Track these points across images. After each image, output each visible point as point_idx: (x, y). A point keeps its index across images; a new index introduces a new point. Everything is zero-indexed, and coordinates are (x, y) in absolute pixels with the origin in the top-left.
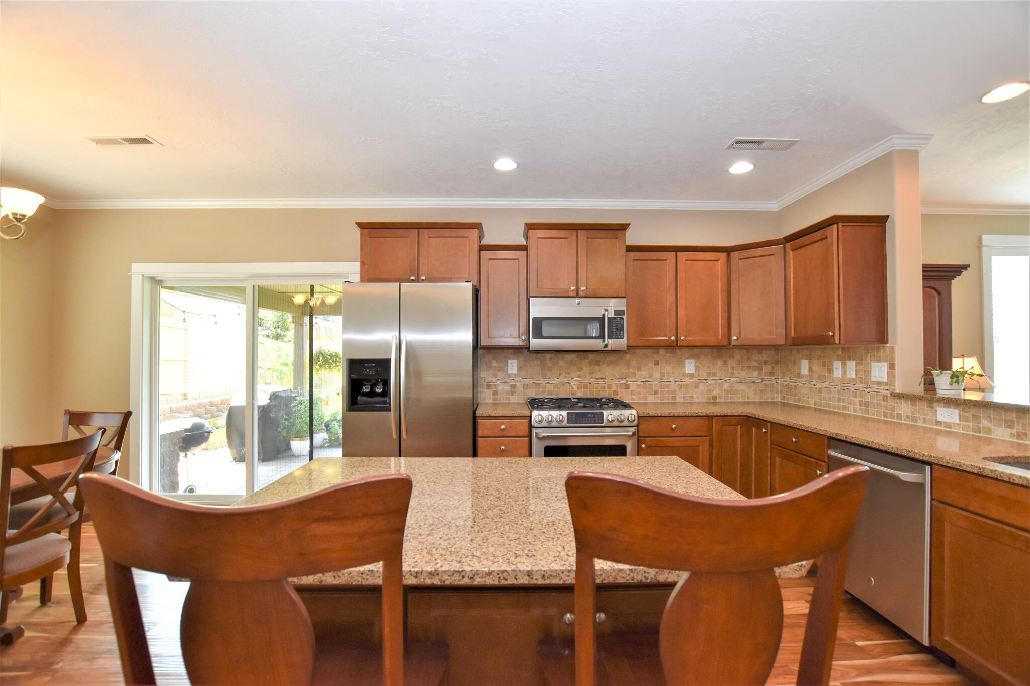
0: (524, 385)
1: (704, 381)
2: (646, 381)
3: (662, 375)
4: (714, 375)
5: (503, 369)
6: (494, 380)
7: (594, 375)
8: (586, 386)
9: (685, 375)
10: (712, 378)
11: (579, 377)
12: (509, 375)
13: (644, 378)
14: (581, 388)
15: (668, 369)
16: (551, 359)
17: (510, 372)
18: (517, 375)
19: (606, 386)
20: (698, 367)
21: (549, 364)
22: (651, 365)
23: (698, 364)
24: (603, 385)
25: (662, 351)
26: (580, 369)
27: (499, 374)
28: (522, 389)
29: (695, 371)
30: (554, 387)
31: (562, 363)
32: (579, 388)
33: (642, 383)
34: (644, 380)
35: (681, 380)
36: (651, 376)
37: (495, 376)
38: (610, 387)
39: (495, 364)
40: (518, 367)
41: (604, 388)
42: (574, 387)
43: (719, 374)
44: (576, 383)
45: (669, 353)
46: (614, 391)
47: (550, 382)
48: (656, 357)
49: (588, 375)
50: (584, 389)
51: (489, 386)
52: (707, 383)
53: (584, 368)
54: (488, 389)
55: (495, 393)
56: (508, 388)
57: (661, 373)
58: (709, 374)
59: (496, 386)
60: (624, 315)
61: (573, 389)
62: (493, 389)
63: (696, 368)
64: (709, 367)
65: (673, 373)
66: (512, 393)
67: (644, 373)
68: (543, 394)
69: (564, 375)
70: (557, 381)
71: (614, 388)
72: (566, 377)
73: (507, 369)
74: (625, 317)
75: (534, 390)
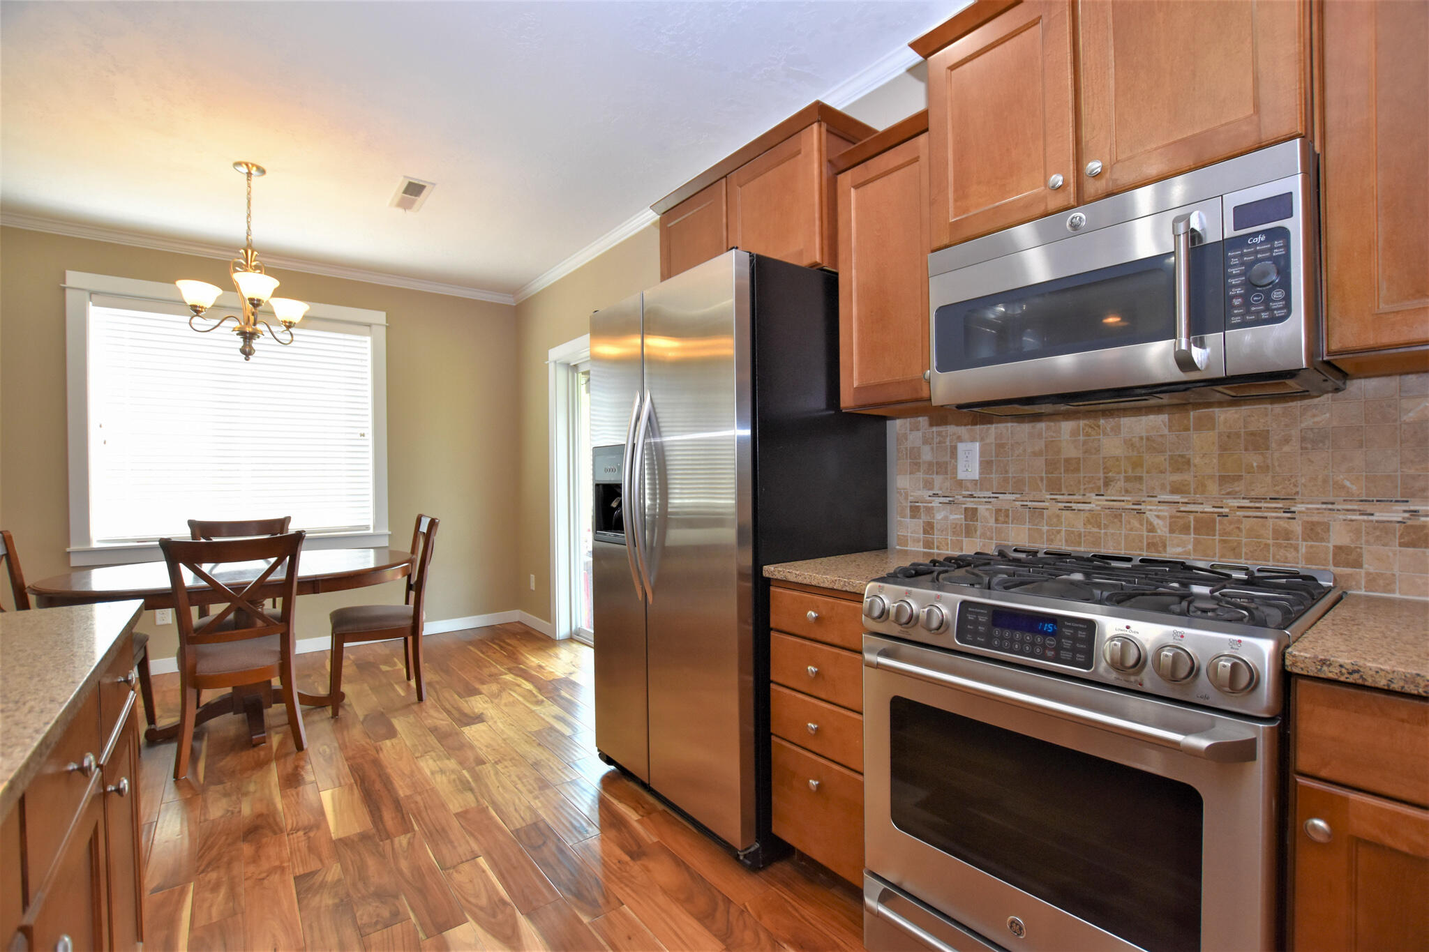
0: (998, 511)
5: (945, 467)
6: (926, 494)
7: (1239, 487)
8: (1205, 525)
11: (1174, 491)
12: (960, 484)
14: (1185, 529)
17: (963, 475)
18: (980, 484)
19: (1297, 527)
21: (1070, 450)
24: (1283, 524)
26: (1181, 464)
27: (938, 479)
28: (992, 522)
30: (1088, 522)
31: (1112, 446)
32: (1179, 525)
37: (928, 485)
38: (1315, 531)
39: (927, 454)
40: (981, 462)
41: (1287, 535)
42: (1156, 522)
44: (1166, 511)
46: (1339, 549)
47: (1074, 506)
49: (1213, 488)
50: (1197, 531)
51: (915, 512)
53: (1196, 460)
54: (913, 517)
55: (929, 528)
56: (957, 517)
59: (929, 510)
60: (1287, 215)
61: (1152, 529)
62: (924, 518)
66: (969, 532)
68: (1050, 541)
69: (1121, 484)
70: (1097, 503)
71: (1339, 536)
72: (1127, 493)
73: (955, 468)
74: (1296, 225)
75: (1027, 526)
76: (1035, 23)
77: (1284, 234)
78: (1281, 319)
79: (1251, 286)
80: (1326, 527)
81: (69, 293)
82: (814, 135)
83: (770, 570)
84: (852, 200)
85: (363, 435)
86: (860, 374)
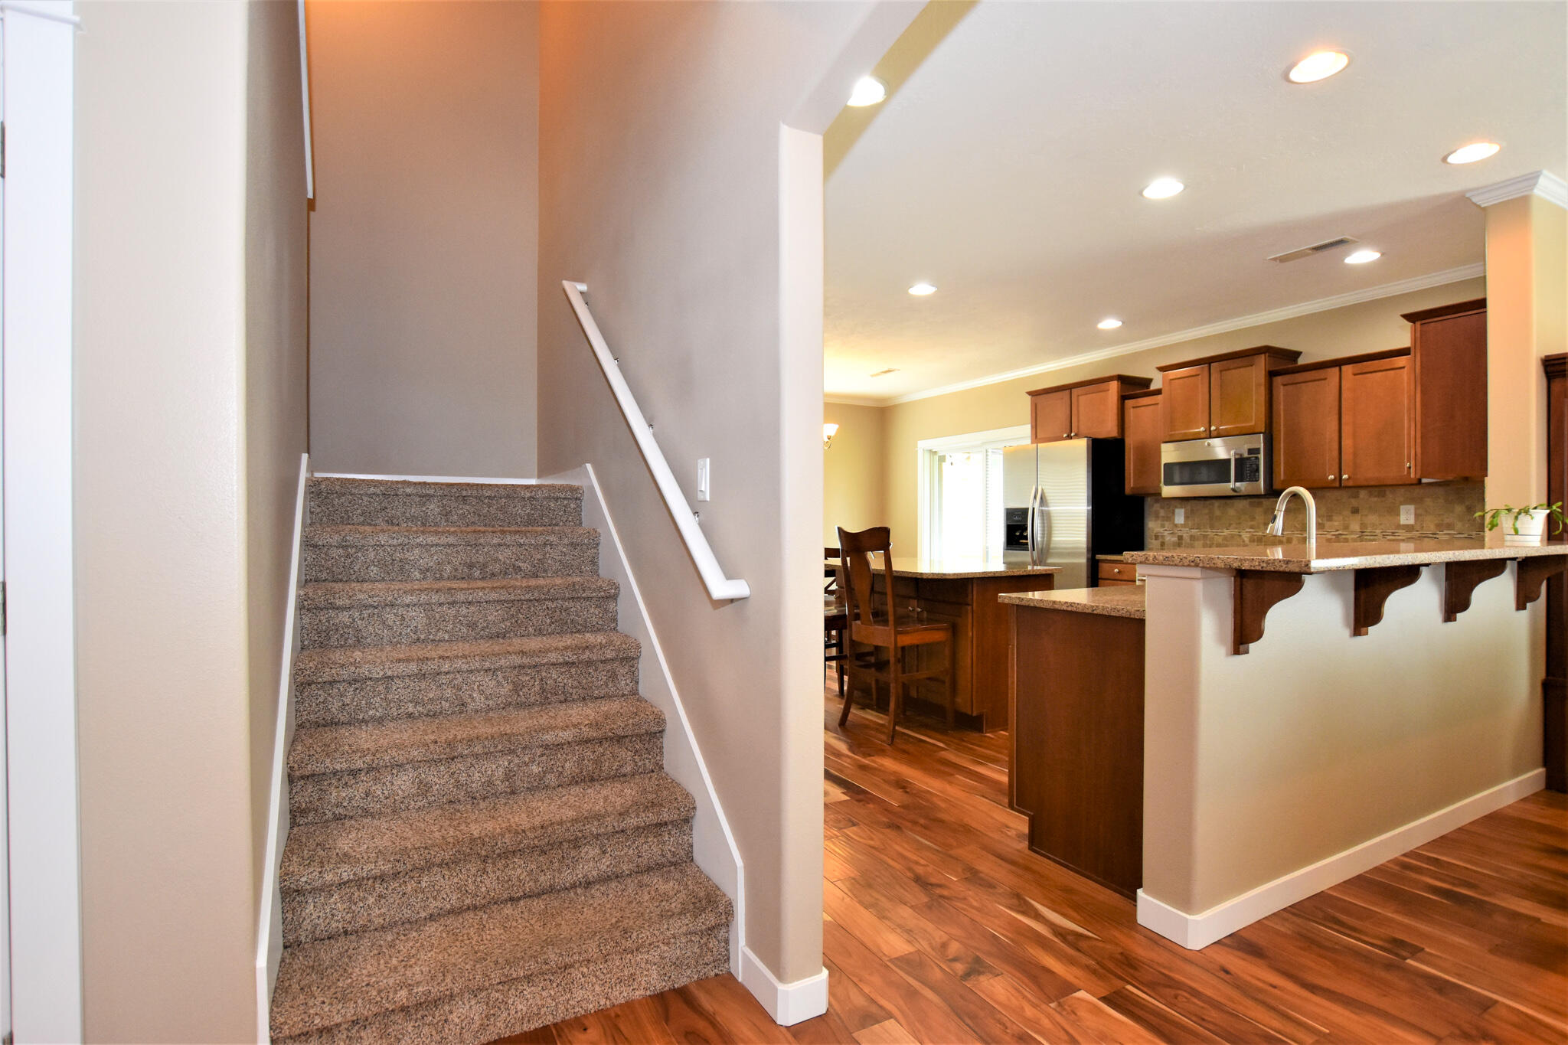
0: (1191, 536)
1: (1431, 536)
2: (1341, 534)
3: (1363, 525)
4: (1449, 526)
5: (1170, 518)
6: (1161, 530)
8: (1259, 540)
9: (1399, 526)
10: (1445, 532)
12: (1176, 525)
13: (1337, 530)
14: (1254, 541)
15: (1372, 518)
16: (1219, 507)
17: (1176, 522)
18: (1184, 526)
20: (1421, 515)
21: (1217, 513)
22: (1347, 513)
23: (1420, 511)
25: (1363, 494)
26: (1253, 518)
27: (1167, 524)
28: (1188, 541)
29: (1416, 521)
30: (1223, 540)
31: (1231, 512)
33: (1334, 537)
34: (1337, 533)
35: (1393, 533)
36: (1346, 528)
37: (1163, 526)
38: (1289, 540)
39: (1162, 513)
40: (1185, 517)
42: (1246, 539)
43: (1459, 525)
44: (1248, 535)
45: (1376, 496)
47: (1219, 534)
48: (1354, 502)
50: (1257, 542)
51: (1157, 537)
52: (1435, 538)
53: (1257, 517)
54: (1156, 539)
55: (1163, 544)
56: (1175, 539)
57: (1361, 524)
58: (1439, 526)
59: (1163, 537)
60: (1259, 453)
62: (1161, 540)
63: (1417, 516)
64: (1439, 515)
65: (1381, 524)
66: (1180, 545)
67: (1336, 524)
69: (1234, 525)
70: (1226, 532)
72: (1236, 528)
73: (1174, 520)
74: (1261, 456)
75: (1202, 542)
76: (1199, 374)
77: (1257, 458)
78: (1258, 480)
79: (1251, 471)
80: (1291, 539)
82: (1114, 386)
83: (1099, 557)
84: (1131, 414)
86: (1134, 481)
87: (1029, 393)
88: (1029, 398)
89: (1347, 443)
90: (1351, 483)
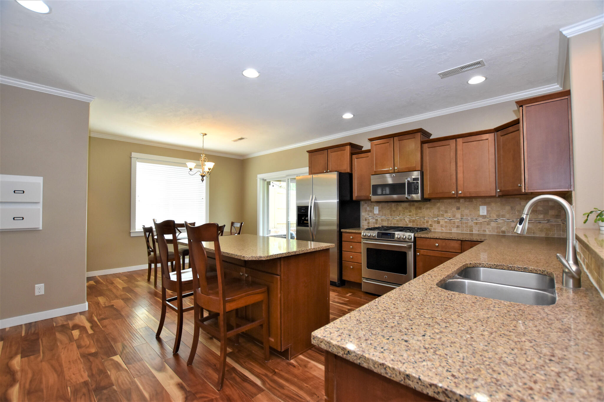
0: (382, 219)
1: (494, 220)
2: (451, 219)
3: (462, 215)
4: (503, 216)
5: (372, 211)
6: (368, 216)
7: (418, 215)
8: (414, 221)
9: (479, 216)
10: (501, 219)
11: (409, 216)
12: (375, 214)
13: (450, 218)
14: (411, 222)
15: (467, 212)
16: (395, 206)
17: (375, 213)
18: (378, 214)
19: (425, 221)
20: (489, 211)
21: (394, 209)
22: (454, 209)
23: (489, 209)
24: (423, 221)
25: (462, 200)
26: (410, 211)
27: (370, 213)
28: (380, 221)
29: (487, 214)
30: (397, 221)
31: (400, 208)
32: (410, 222)
33: (448, 221)
34: (450, 219)
35: (477, 219)
36: (454, 216)
37: (368, 214)
38: (427, 222)
39: (368, 208)
40: (378, 210)
41: (424, 223)
42: (407, 221)
43: (508, 216)
44: (408, 219)
45: (468, 202)
46: (430, 224)
47: (394, 218)
48: (458, 205)
49: (415, 215)
50: (413, 222)
51: (366, 220)
52: (497, 221)
53: (412, 211)
55: (368, 223)
56: (374, 221)
57: (461, 215)
58: (498, 216)
59: (369, 219)
60: (419, 180)
61: (406, 222)
63: (488, 211)
64: (498, 211)
65: (470, 215)
66: (376, 223)
67: (449, 214)
68: (391, 225)
69: (402, 215)
70: (398, 218)
71: (430, 223)
72: (403, 216)
73: (374, 212)
74: (419, 182)
75: (387, 222)
76: (388, 143)
77: (418, 183)
78: (418, 194)
79: (415, 189)
80: (429, 221)
81: (132, 159)
82: (348, 148)
83: (342, 230)
84: (356, 161)
85: (203, 199)
86: (357, 194)
87: (308, 152)
88: (307, 154)
89: (460, 175)
90: (462, 195)
